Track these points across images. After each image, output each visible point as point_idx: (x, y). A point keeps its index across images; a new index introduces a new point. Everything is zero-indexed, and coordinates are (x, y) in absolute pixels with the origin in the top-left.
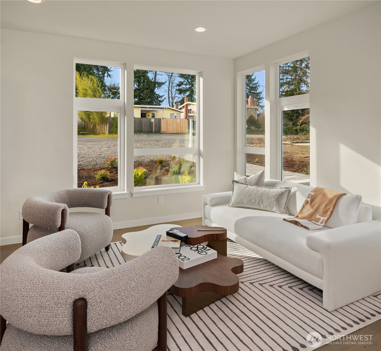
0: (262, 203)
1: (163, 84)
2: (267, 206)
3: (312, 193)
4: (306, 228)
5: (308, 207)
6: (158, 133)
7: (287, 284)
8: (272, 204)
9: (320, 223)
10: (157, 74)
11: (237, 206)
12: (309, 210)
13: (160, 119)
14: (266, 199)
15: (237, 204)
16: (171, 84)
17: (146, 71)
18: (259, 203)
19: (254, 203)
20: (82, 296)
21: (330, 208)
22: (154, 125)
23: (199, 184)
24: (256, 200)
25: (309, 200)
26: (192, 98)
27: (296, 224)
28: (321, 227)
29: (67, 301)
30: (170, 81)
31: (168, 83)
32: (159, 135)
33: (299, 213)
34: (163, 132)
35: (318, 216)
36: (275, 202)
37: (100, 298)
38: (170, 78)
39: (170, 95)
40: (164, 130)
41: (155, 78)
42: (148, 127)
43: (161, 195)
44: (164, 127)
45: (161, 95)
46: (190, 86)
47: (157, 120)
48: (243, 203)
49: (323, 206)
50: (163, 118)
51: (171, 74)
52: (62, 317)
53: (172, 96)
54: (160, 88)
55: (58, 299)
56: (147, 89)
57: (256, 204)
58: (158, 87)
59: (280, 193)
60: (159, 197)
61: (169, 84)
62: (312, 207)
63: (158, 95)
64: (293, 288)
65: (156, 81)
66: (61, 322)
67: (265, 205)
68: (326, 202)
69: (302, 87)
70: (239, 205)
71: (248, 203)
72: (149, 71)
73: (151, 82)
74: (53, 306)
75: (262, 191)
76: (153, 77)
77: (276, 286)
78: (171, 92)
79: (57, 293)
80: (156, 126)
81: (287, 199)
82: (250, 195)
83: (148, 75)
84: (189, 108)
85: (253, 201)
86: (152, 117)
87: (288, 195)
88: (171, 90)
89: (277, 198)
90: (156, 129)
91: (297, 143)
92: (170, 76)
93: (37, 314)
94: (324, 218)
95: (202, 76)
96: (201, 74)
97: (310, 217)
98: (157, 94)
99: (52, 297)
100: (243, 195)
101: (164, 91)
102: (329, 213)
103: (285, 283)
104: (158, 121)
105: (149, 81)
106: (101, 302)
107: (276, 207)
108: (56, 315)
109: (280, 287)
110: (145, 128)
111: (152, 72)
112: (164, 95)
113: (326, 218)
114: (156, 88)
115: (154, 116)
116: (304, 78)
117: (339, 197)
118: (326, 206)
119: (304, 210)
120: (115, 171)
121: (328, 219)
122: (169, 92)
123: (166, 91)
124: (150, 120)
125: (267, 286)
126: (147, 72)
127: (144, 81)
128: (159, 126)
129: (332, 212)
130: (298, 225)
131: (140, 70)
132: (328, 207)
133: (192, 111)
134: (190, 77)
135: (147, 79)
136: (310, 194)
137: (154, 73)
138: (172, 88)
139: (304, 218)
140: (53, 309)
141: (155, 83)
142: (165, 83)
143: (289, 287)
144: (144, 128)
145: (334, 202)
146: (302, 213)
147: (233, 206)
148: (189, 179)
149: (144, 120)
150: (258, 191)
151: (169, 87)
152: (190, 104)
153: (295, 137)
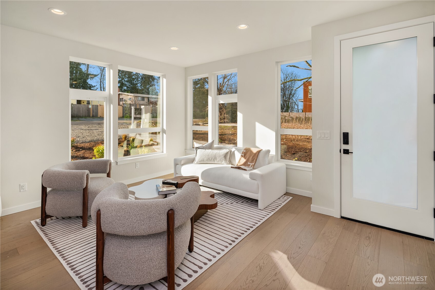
0: (216, 159)
1: (96, 76)
2: (219, 161)
3: (244, 151)
4: (245, 170)
5: (243, 159)
6: (95, 117)
7: (234, 201)
8: (222, 159)
9: (251, 167)
10: (89, 67)
11: (200, 163)
12: (243, 161)
13: (97, 106)
14: (218, 157)
15: (200, 162)
16: (102, 76)
17: (79, 63)
18: (214, 160)
19: (211, 160)
20: (172, 208)
21: (255, 158)
22: (91, 111)
23: (163, 152)
24: (212, 158)
25: (243, 155)
26: (122, 89)
27: (239, 169)
28: (252, 168)
29: (165, 212)
30: (102, 74)
31: (100, 75)
32: (97, 119)
33: (238, 163)
34: (100, 116)
35: (249, 163)
36: (224, 158)
37: (181, 208)
38: (102, 72)
39: (102, 86)
40: (101, 115)
41: (88, 69)
42: (86, 112)
43: (138, 162)
44: (101, 113)
45: (93, 85)
46: (120, 79)
47: (94, 106)
48: (204, 161)
49: (251, 157)
50: (100, 105)
51: (103, 68)
52: (163, 221)
53: (103, 86)
54: (93, 79)
55: (160, 211)
56: (80, 79)
57: (212, 160)
58: (91, 78)
59: (226, 152)
60: (137, 163)
61: (101, 77)
62: (245, 158)
63: (91, 85)
64: (238, 202)
65: (89, 73)
66: (163, 223)
67: (218, 161)
68: (253, 155)
69: (206, 85)
70: (202, 162)
71: (207, 160)
72: (82, 64)
73: (84, 74)
74: (158, 216)
75: (216, 152)
76: (86, 69)
77: (229, 203)
78: (103, 83)
79: (158, 209)
80: (93, 111)
81: (230, 156)
82: (208, 156)
83: (80, 67)
84: (121, 97)
85: (210, 159)
86: (87, 103)
87: (230, 154)
88: (103, 81)
89: (225, 156)
90: (93, 113)
91: (206, 124)
92: (102, 70)
93: (148, 222)
94: (252, 164)
95: (165, 78)
96: (164, 76)
97: (245, 164)
98: (89, 84)
99: (156, 211)
100: (204, 156)
101: (97, 81)
102: (255, 160)
103: (233, 201)
104: (96, 107)
105: (81, 73)
106: (181, 210)
107: (224, 161)
108: (160, 220)
109: (232, 203)
110: (83, 113)
111: (85, 65)
112: (96, 86)
113: (254, 164)
114: (89, 79)
115: (89, 103)
116: (206, 80)
117: (259, 152)
118: (253, 157)
119: (241, 161)
120: (74, 149)
121: (255, 164)
122: (101, 83)
123: (97, 82)
124: (88, 106)
125: (224, 204)
126: (80, 65)
127: (76, 72)
128: (96, 111)
129: (256, 160)
130: (240, 169)
131: (73, 62)
132: (254, 158)
133: (124, 99)
134: (121, 72)
135: (79, 70)
136: (243, 152)
137: (87, 65)
138: (104, 80)
139: (241, 165)
140: (158, 217)
141: (88, 75)
142: (97, 75)
143: (236, 203)
144: (81, 113)
145: (257, 154)
146: (240, 163)
147: (197, 163)
148: (147, 150)
149: (82, 106)
150: (213, 153)
151: (101, 79)
152: (122, 94)
153: (204, 120)
